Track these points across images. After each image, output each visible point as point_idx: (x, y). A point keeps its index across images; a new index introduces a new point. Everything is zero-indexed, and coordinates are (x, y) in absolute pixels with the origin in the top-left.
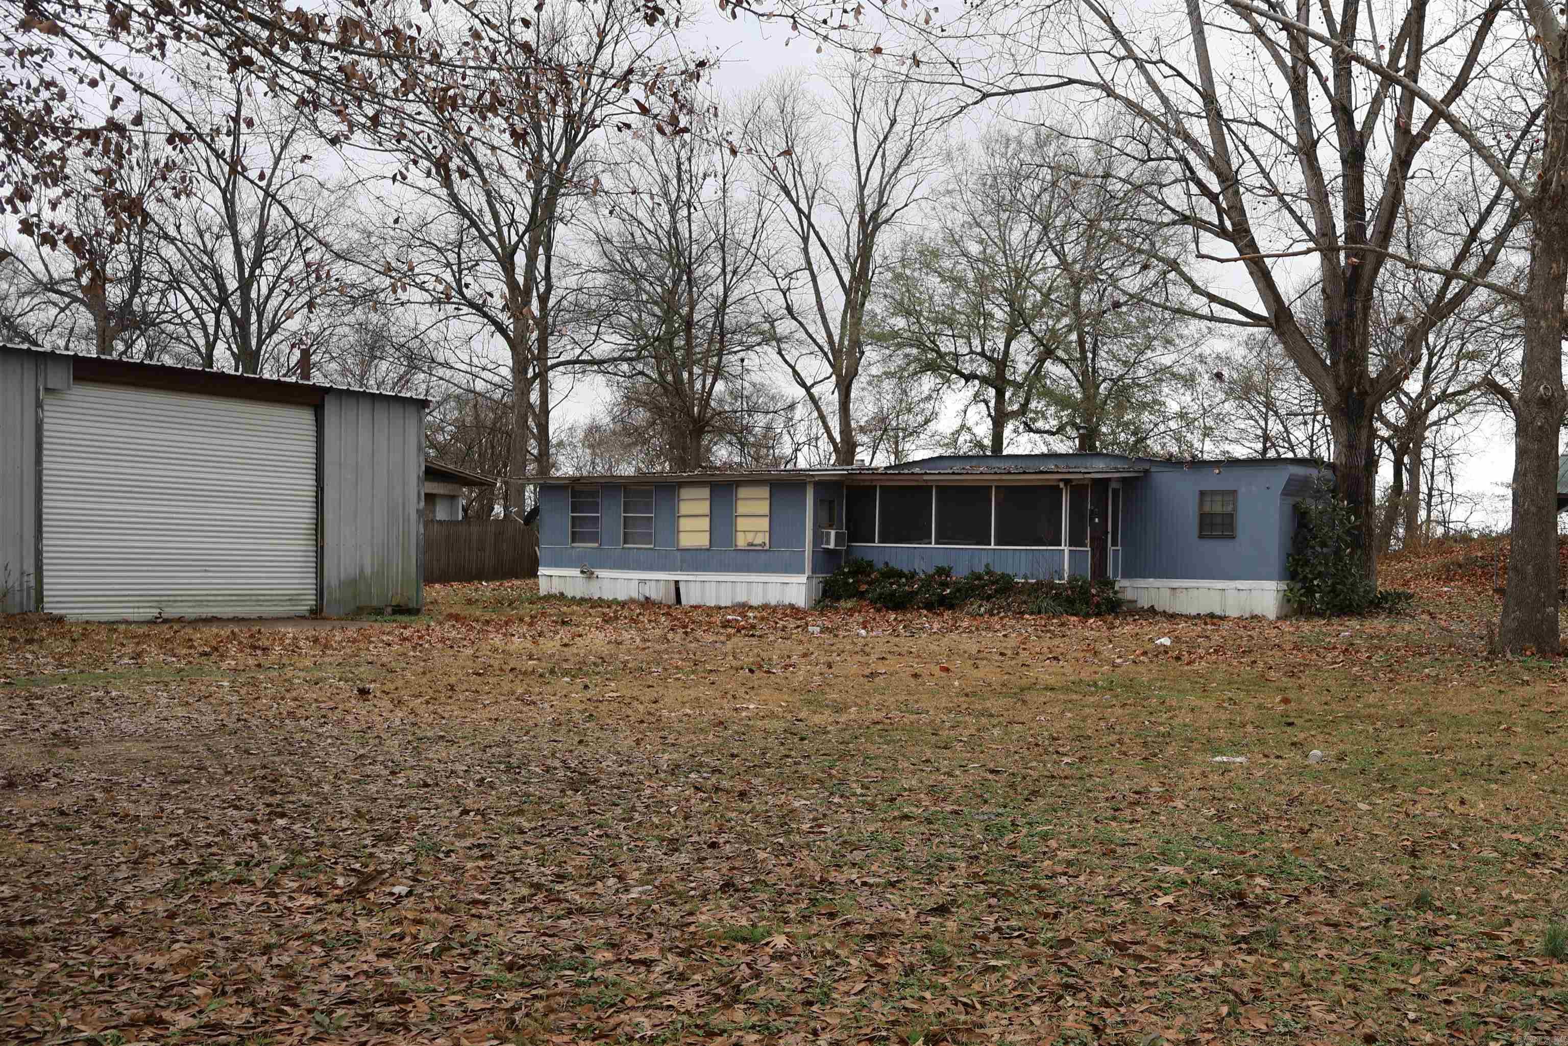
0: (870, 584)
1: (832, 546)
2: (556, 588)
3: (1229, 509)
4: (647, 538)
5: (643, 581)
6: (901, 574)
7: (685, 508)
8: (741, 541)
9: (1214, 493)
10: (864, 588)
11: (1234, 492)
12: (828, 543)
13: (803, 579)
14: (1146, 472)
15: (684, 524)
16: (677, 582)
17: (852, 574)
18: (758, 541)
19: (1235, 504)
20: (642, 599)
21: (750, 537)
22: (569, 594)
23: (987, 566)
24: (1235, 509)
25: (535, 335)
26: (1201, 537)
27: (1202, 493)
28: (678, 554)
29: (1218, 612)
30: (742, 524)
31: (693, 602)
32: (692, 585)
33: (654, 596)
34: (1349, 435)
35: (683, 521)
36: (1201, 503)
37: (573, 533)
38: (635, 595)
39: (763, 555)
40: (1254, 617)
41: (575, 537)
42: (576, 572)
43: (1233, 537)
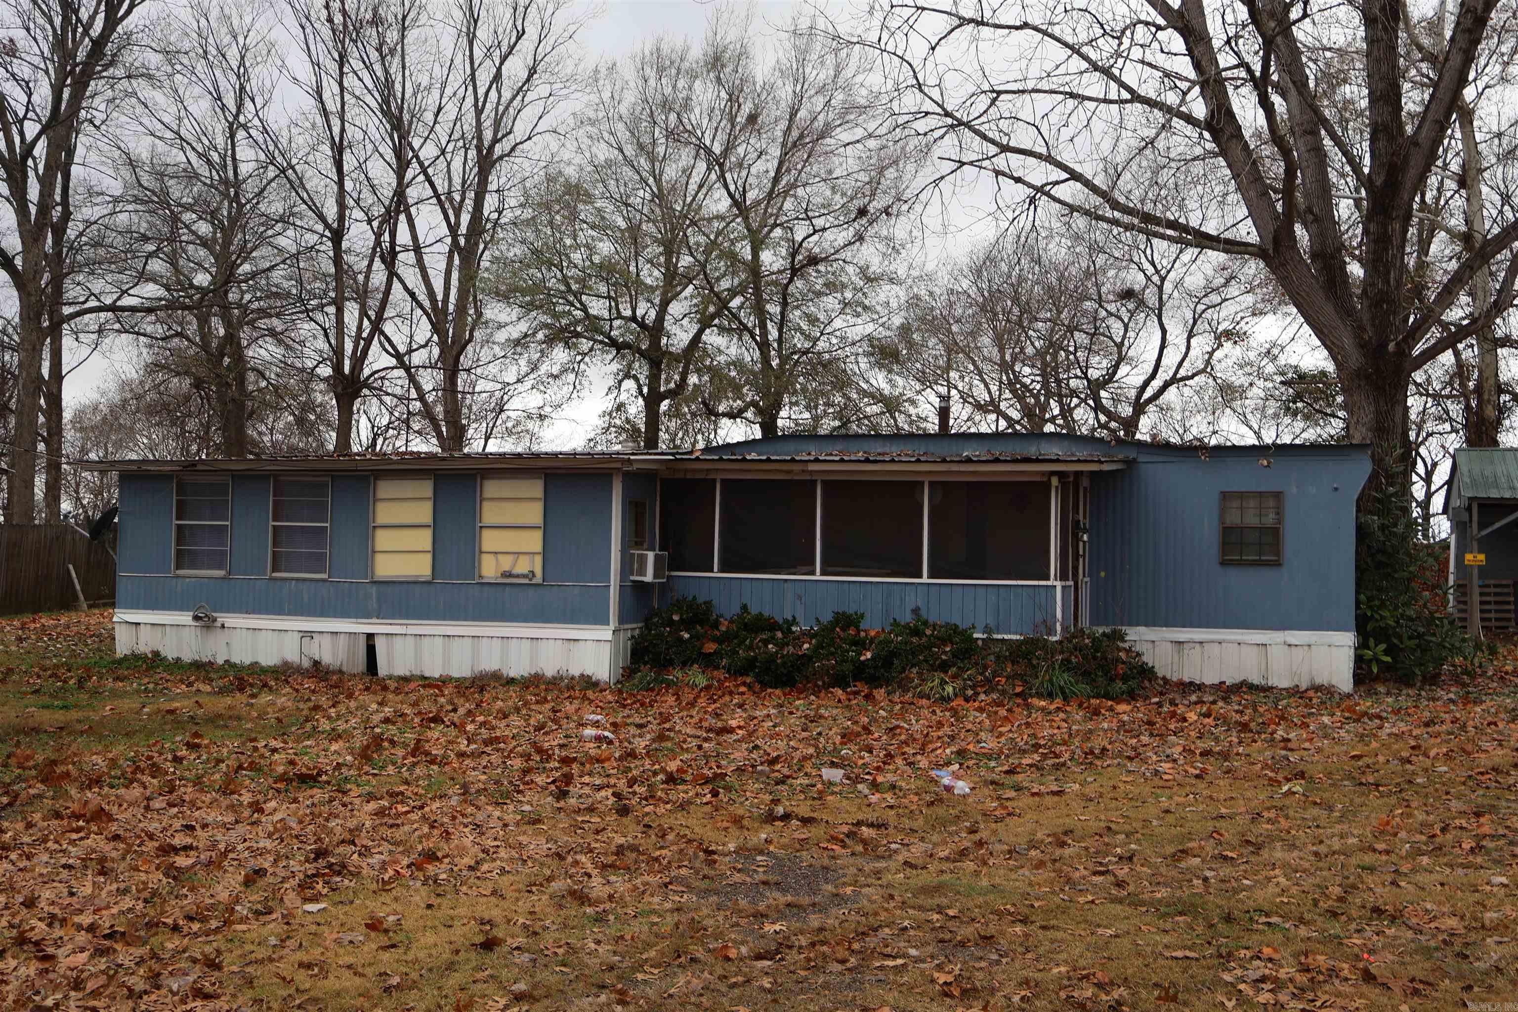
0: (718, 640)
1: (649, 577)
2: (146, 643)
3: (1270, 519)
4: (317, 562)
5: (309, 635)
6: (771, 625)
7: (384, 513)
8: (489, 569)
9: (1242, 496)
10: (711, 647)
11: (1278, 496)
12: (642, 571)
13: (606, 633)
14: (1130, 463)
15: (383, 540)
16: (370, 637)
17: (687, 623)
18: (522, 567)
19: (1279, 512)
20: (306, 664)
21: (506, 563)
22: (170, 653)
23: (916, 611)
24: (1280, 521)
25: (46, 276)
26: (1223, 563)
27: (1225, 496)
28: (374, 590)
29: (1256, 680)
30: (490, 540)
31: (401, 670)
32: (398, 642)
33: (327, 658)
34: (1378, 412)
35: (380, 534)
36: (1223, 512)
37: (179, 553)
38: (292, 656)
39: (531, 592)
40: (1318, 688)
41: (183, 559)
42: (185, 618)
43: (1277, 564)
